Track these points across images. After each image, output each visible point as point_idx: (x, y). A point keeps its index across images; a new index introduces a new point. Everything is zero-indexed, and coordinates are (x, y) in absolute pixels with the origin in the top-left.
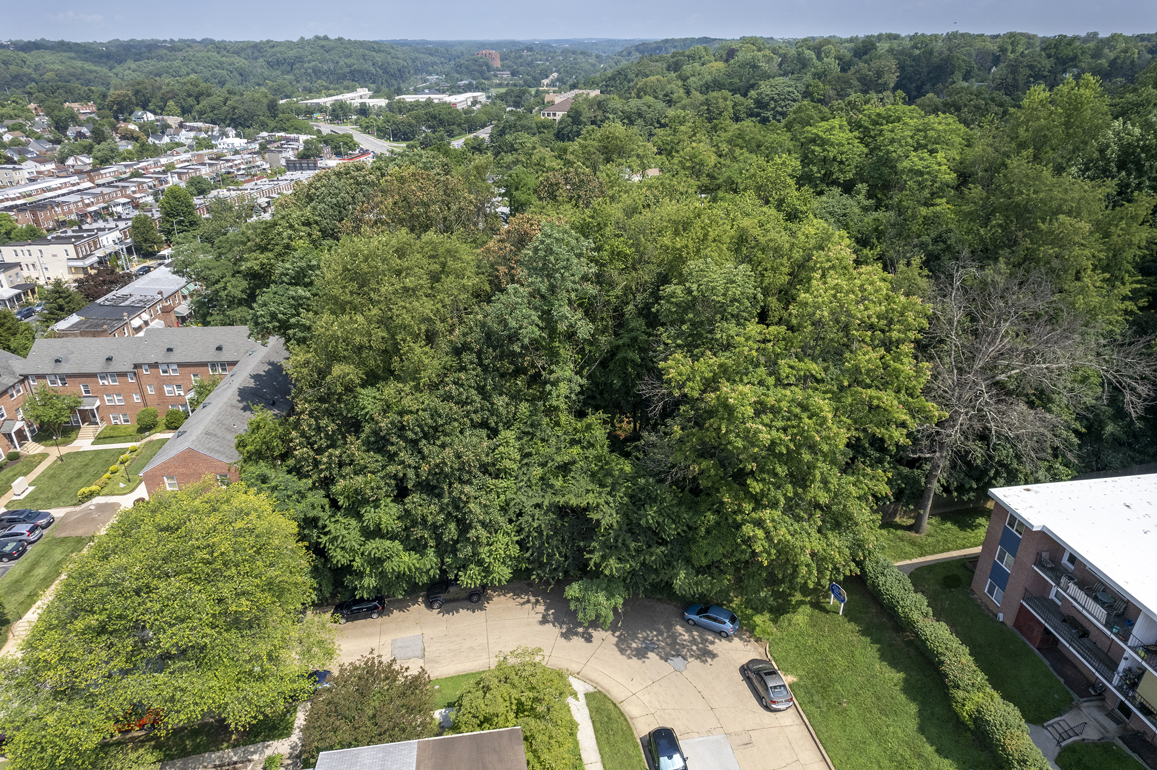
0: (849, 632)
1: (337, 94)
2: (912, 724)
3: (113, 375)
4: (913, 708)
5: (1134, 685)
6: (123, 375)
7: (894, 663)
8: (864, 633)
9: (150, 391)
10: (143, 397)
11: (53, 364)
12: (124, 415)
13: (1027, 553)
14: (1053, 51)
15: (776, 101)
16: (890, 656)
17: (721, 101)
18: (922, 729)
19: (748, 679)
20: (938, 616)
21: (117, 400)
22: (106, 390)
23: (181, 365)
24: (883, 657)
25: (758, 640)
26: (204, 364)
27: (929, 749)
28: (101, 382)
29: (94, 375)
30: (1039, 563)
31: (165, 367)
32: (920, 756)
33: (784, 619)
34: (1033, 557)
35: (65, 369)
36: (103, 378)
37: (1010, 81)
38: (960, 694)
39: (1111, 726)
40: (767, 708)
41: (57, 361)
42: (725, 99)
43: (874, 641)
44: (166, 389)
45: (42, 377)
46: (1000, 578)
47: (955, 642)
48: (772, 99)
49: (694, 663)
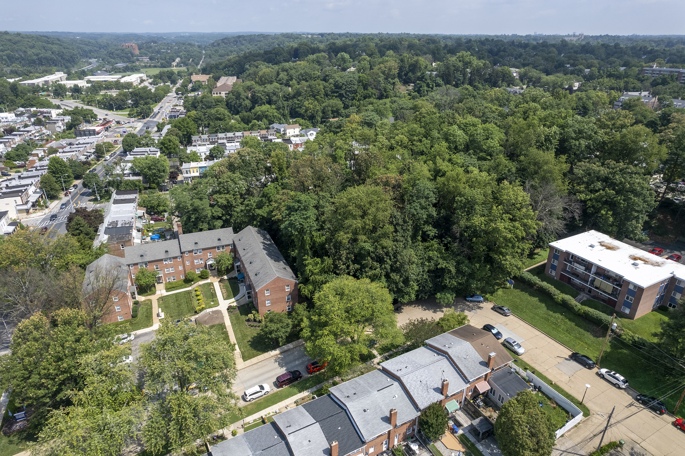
0: (517, 292)
1: (43, 77)
2: (545, 309)
3: (170, 258)
4: (543, 305)
5: (593, 284)
6: (176, 258)
7: (534, 296)
8: (522, 291)
9: (187, 263)
10: (184, 267)
11: (140, 258)
12: (173, 277)
13: (561, 259)
14: (461, 59)
15: (345, 85)
16: (532, 294)
17: (317, 86)
18: (548, 309)
19: (496, 311)
20: (542, 281)
21: (171, 270)
22: (167, 266)
23: (203, 249)
24: (530, 295)
25: (490, 301)
26: (214, 248)
27: (551, 313)
28: (164, 263)
29: (162, 260)
30: (565, 261)
31: (195, 252)
32: (549, 315)
33: (495, 294)
34: (563, 259)
35: (147, 259)
36: (165, 261)
37: (447, 72)
38: (556, 297)
39: (588, 296)
40: (506, 316)
41: (142, 256)
42: (319, 85)
43: (526, 292)
44: (195, 261)
45: (136, 264)
46: (554, 267)
47: (550, 285)
48: (343, 84)
49: (478, 310)
